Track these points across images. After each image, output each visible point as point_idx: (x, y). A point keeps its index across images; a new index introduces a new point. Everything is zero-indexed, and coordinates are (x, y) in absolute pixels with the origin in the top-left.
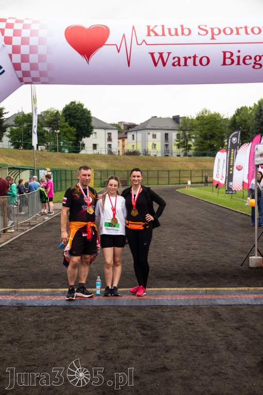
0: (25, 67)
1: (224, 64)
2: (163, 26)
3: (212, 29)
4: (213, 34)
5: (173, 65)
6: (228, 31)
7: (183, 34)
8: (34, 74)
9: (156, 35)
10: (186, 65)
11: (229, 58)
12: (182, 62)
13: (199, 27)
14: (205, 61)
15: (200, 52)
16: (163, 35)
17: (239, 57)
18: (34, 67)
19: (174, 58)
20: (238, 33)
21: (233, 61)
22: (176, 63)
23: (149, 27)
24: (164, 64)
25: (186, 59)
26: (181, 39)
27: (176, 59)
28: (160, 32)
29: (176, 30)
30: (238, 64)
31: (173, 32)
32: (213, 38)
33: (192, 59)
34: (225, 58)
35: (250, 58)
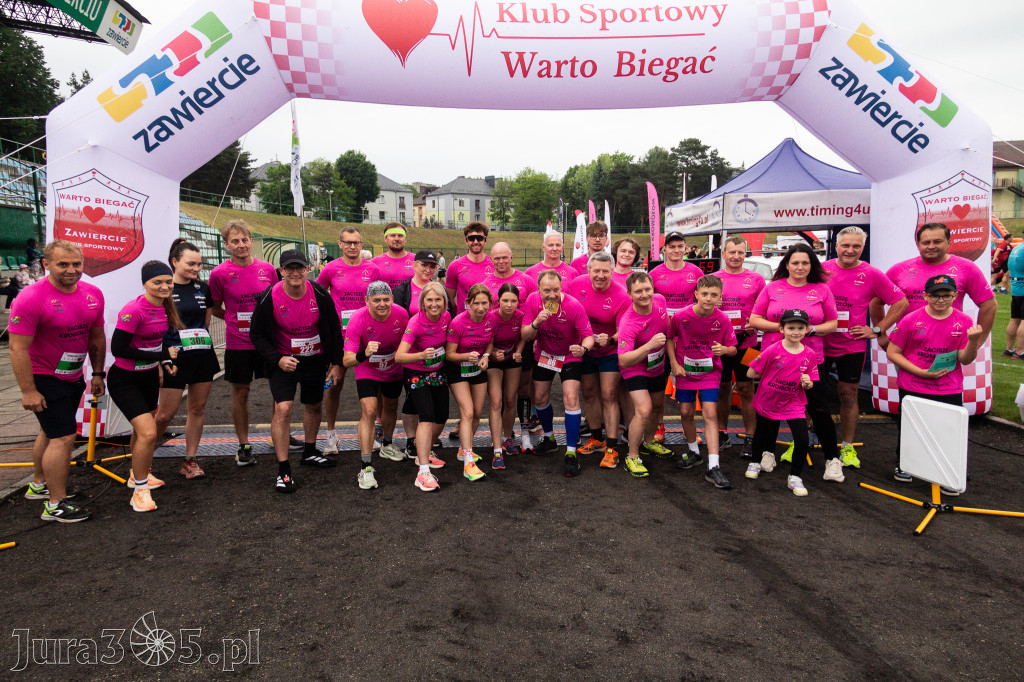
0: (296, 64)
1: (619, 74)
2: (524, 5)
3: (603, 13)
4: (604, 20)
5: (540, 75)
6: (628, 15)
7: (555, 19)
8: (313, 78)
9: (513, 20)
10: (558, 75)
11: (628, 63)
12: (554, 71)
13: (582, 8)
14: (589, 69)
15: (582, 51)
16: (525, 19)
17: (643, 62)
18: (311, 65)
19: (541, 63)
20: (643, 20)
21: (633, 70)
22: (544, 73)
23: (501, 6)
24: (525, 74)
25: (559, 64)
26: (552, 28)
27: (545, 65)
28: (518, 14)
29: (546, 13)
30: (641, 74)
31: (540, 16)
32: (604, 27)
33: (570, 64)
34: (620, 64)
35: (661, 63)
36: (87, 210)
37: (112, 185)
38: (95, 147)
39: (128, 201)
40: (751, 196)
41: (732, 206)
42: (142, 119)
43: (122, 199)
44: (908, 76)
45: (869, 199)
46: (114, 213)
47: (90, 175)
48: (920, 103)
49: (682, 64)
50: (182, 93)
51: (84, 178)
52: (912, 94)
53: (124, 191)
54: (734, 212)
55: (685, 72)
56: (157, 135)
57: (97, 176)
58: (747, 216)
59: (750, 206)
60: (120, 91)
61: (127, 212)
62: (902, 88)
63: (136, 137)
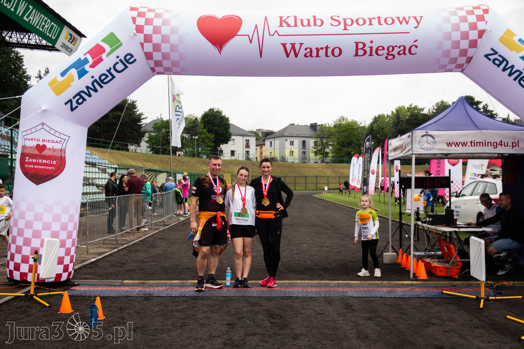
1: (357, 55)
2: (296, 17)
3: (345, 20)
4: (345, 25)
5: (305, 56)
6: (361, 22)
7: (315, 24)
9: (289, 25)
10: (318, 56)
11: (362, 49)
12: (314, 53)
13: (332, 18)
14: (337, 52)
15: (332, 42)
16: (296, 25)
17: (371, 48)
19: (306, 49)
20: (371, 24)
21: (365, 52)
22: (308, 54)
23: (282, 17)
24: (296, 55)
25: (318, 50)
26: (313, 30)
27: (308, 50)
28: (292, 22)
29: (309, 20)
30: (371, 54)
31: (305, 23)
32: (345, 29)
33: (324, 49)
34: (357, 49)
35: (383, 49)
36: (38, 146)
37: (52, 132)
38: (45, 110)
39: (59, 140)
42: (70, 93)
43: (55, 139)
46: (51, 147)
47: (41, 126)
49: (396, 50)
50: (93, 77)
51: (38, 128)
53: (57, 134)
55: (399, 53)
56: (77, 102)
57: (45, 127)
60: (60, 79)
61: (58, 146)
63: (66, 104)
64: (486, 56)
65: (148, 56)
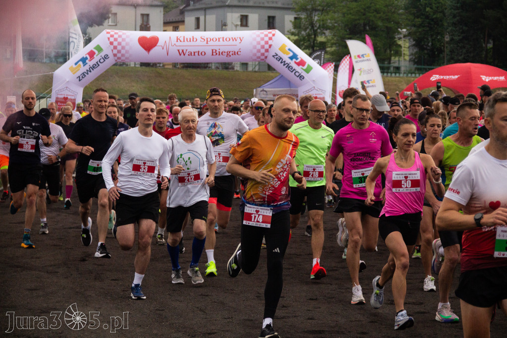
1: (213, 55)
2: (184, 37)
3: (207, 39)
4: (207, 41)
5: (189, 55)
6: (214, 40)
7: (193, 41)
8: (123, 58)
9: (181, 41)
10: (194, 55)
11: (215, 52)
12: (193, 54)
13: (201, 38)
14: (203, 54)
15: (201, 49)
16: (184, 41)
17: (219, 52)
19: (189, 52)
20: (219, 41)
21: (217, 54)
23: (177, 37)
24: (184, 55)
25: (194, 53)
26: (192, 43)
28: (182, 40)
29: (190, 39)
30: (219, 55)
31: (189, 40)
32: (207, 43)
33: (197, 52)
34: (213, 52)
35: (225, 52)
36: (64, 98)
37: (71, 91)
38: (68, 82)
40: (265, 89)
41: (259, 92)
42: (79, 73)
43: (72, 94)
44: (297, 59)
45: (297, 91)
46: (70, 98)
48: (301, 66)
50: (90, 66)
51: (64, 89)
52: (298, 64)
53: (73, 92)
54: (260, 94)
55: (232, 54)
56: (82, 77)
57: (67, 89)
58: (264, 96)
59: (265, 93)
60: (74, 66)
61: (73, 98)
62: (295, 62)
63: (77, 78)
64: (273, 56)
65: (115, 55)
